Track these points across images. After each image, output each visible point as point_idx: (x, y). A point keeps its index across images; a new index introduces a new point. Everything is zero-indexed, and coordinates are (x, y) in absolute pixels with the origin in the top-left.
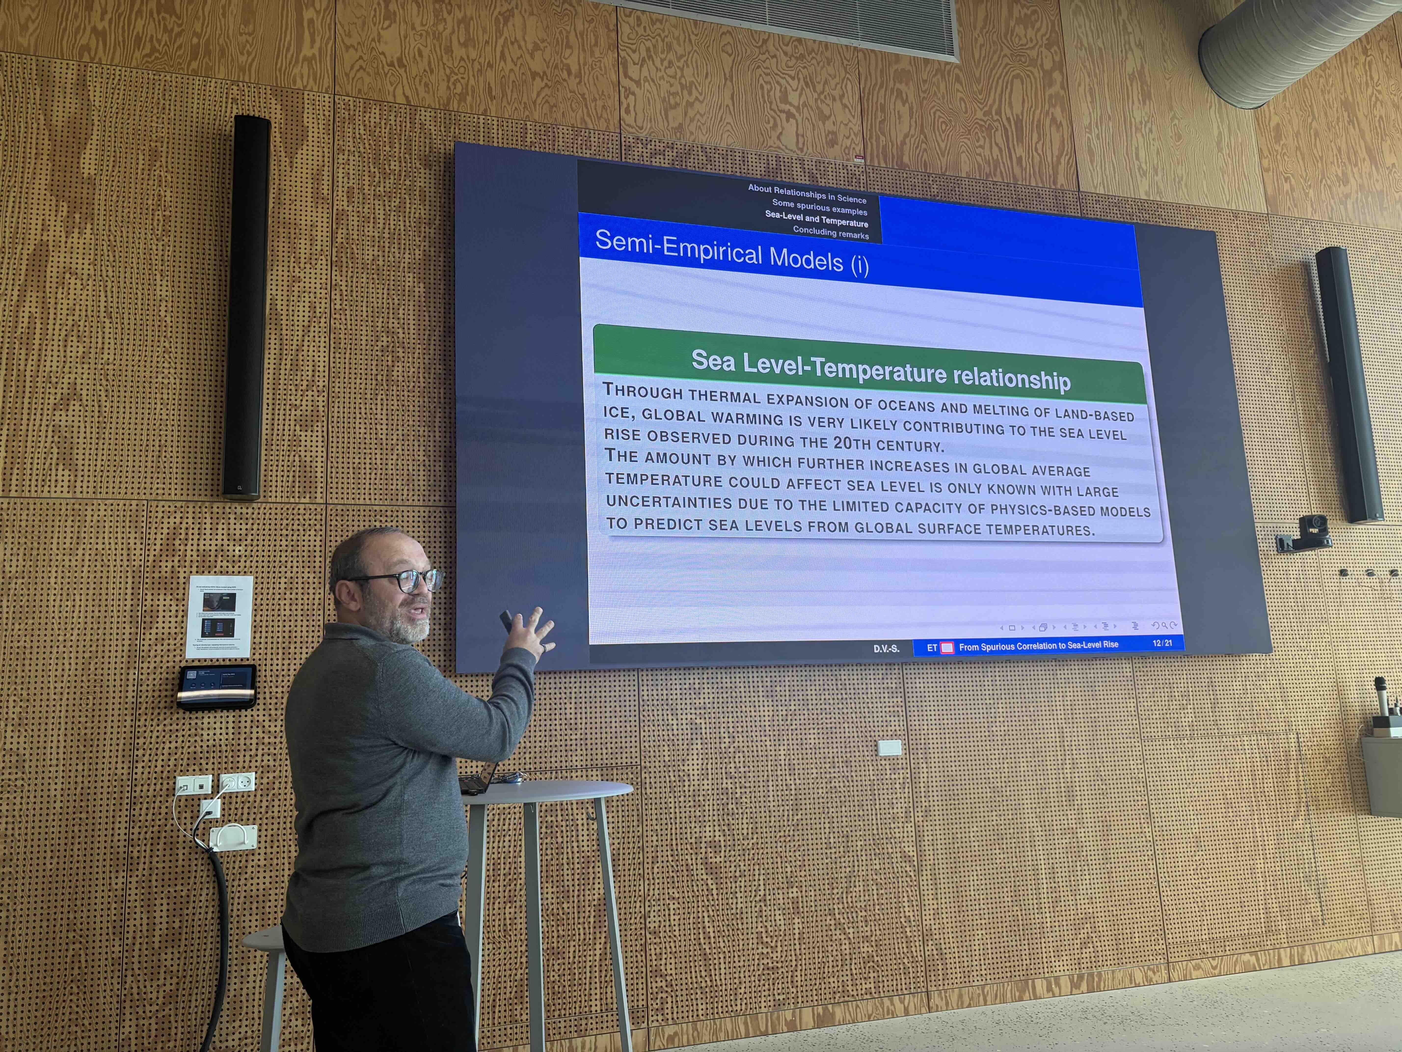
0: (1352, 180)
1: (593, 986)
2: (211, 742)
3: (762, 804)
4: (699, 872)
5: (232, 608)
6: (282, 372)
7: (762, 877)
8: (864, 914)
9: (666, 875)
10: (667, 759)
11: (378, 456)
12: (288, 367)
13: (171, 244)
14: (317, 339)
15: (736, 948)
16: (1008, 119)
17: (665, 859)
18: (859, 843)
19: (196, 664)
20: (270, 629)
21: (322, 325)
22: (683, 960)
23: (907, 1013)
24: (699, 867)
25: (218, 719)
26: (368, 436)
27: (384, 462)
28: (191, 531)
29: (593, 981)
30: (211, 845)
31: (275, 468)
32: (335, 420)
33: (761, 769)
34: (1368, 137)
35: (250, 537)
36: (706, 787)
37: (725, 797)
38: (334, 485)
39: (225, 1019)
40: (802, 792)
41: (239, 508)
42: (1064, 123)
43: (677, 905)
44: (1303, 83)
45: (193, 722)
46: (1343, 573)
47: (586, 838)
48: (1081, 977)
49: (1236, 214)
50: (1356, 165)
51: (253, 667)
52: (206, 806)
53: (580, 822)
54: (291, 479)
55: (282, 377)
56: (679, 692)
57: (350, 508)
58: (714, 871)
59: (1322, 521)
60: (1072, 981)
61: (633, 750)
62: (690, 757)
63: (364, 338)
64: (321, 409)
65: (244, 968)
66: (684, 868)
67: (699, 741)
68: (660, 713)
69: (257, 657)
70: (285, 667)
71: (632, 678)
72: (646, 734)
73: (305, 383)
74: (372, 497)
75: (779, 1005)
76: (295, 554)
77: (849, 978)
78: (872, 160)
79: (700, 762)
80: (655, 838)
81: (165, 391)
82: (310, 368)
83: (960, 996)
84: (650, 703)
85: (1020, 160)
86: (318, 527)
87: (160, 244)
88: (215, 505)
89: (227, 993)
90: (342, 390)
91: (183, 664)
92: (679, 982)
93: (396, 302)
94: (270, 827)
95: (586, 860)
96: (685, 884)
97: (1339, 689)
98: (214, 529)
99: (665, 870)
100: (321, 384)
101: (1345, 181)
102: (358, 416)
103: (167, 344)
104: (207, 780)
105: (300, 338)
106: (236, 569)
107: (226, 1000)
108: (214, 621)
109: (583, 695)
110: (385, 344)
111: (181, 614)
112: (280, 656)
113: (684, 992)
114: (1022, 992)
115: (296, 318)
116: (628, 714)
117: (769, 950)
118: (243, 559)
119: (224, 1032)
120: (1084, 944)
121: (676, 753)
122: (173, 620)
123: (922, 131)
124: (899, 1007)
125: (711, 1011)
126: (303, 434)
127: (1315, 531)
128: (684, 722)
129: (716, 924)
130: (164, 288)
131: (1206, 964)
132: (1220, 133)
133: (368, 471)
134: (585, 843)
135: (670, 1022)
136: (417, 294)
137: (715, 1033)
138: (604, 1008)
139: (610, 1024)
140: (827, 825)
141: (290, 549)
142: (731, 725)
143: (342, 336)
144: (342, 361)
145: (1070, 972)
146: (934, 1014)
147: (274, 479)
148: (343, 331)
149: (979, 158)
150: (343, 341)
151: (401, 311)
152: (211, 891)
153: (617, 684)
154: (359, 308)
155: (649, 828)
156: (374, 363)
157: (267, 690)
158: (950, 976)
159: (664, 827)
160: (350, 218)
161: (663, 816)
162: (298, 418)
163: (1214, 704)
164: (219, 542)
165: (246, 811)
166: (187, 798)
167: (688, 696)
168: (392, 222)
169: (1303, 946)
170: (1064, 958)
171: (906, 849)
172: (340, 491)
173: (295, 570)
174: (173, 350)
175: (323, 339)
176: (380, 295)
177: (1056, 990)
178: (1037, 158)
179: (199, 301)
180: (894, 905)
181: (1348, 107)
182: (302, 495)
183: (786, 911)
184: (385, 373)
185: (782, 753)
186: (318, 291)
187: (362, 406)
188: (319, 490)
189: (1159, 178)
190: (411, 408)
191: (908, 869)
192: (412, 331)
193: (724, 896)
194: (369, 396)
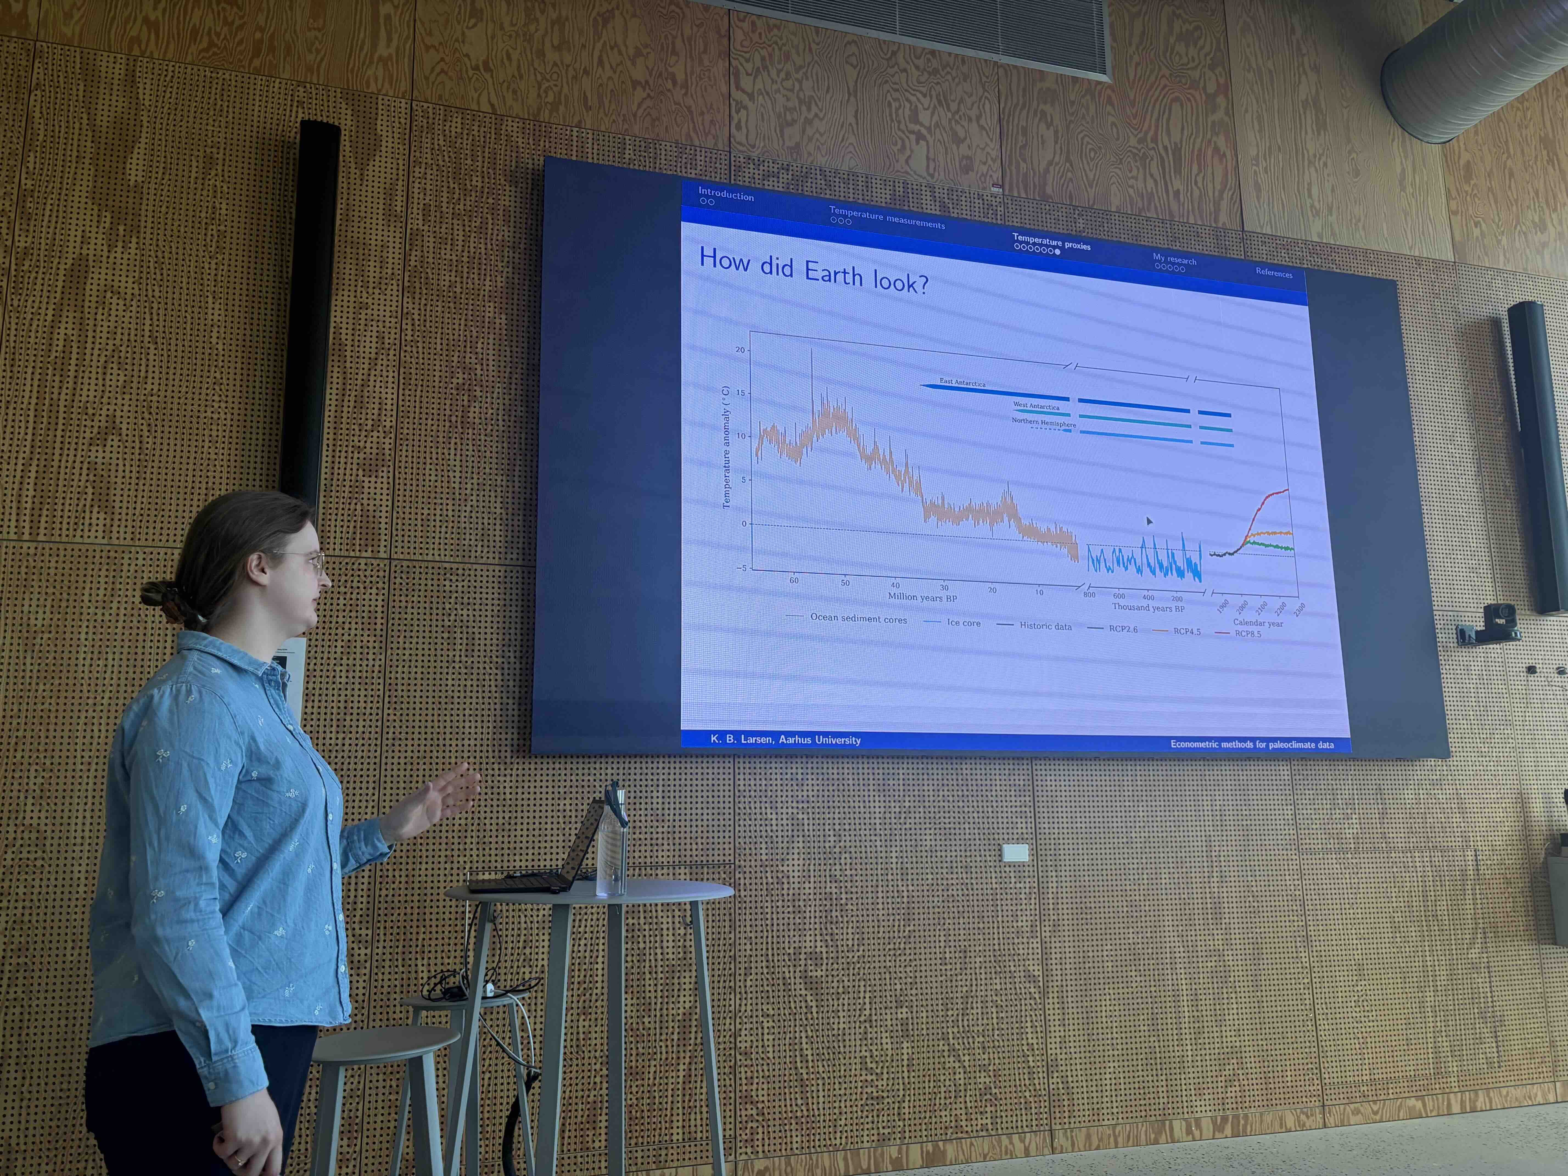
0: (1550, 225)
1: (675, 1112)
3: (870, 912)
4: (798, 987)
6: (345, 409)
7: (867, 995)
8: (981, 1039)
9: (759, 989)
10: (764, 857)
11: (450, 507)
12: (352, 404)
13: (226, 262)
14: (385, 374)
15: (837, 1074)
16: (1166, 148)
17: (760, 970)
18: (978, 960)
20: (324, 698)
21: (391, 357)
22: (777, 1085)
23: (1027, 1154)
24: (798, 981)
26: (439, 484)
27: (456, 514)
29: (675, 1106)
31: (333, 517)
32: (403, 465)
33: (869, 872)
36: (807, 891)
37: (828, 903)
38: (400, 538)
40: (915, 899)
42: (1228, 154)
43: (771, 1024)
44: (1498, 116)
46: (1531, 670)
47: (671, 944)
48: (1225, 1119)
49: (1418, 261)
50: (1555, 210)
53: (665, 926)
54: (351, 530)
55: (345, 415)
56: (779, 782)
57: (417, 564)
58: (814, 986)
59: (1510, 612)
60: (1214, 1123)
61: (726, 846)
62: (790, 857)
63: (438, 374)
64: (387, 452)
66: (781, 982)
67: (801, 839)
68: (758, 805)
70: (339, 742)
71: (727, 765)
72: (742, 829)
73: (370, 422)
74: (443, 553)
75: (883, 1140)
76: (353, 614)
77: (963, 1112)
78: (1011, 190)
79: (801, 862)
80: (748, 947)
81: (214, 427)
82: (377, 406)
83: (1088, 1137)
84: (747, 794)
85: (1177, 193)
86: (380, 585)
87: (214, 262)
90: (411, 431)
92: (772, 1111)
93: (475, 334)
95: (671, 969)
96: (781, 1000)
97: (1522, 801)
99: (759, 983)
100: (388, 424)
101: (1542, 227)
102: (429, 461)
103: (218, 375)
105: (366, 371)
109: (672, 783)
110: (460, 381)
112: (334, 729)
113: (777, 1122)
114: (1158, 1133)
115: (362, 350)
116: (721, 805)
117: (874, 1077)
120: (1229, 1082)
121: (774, 851)
123: (1068, 160)
124: (1019, 1147)
125: (806, 1144)
126: (366, 479)
127: (1502, 621)
128: (785, 816)
129: (815, 1046)
130: (217, 312)
131: (1366, 1109)
132: (1403, 170)
133: (438, 524)
134: (670, 950)
135: (761, 1155)
136: (497, 326)
137: (811, 1169)
138: (686, 1137)
139: (692, 1156)
140: (942, 939)
141: (348, 608)
142: (837, 821)
143: (413, 371)
144: (413, 399)
145: (1213, 1113)
146: (1057, 1157)
147: (333, 529)
148: (414, 366)
149: (1131, 191)
150: (414, 377)
151: (480, 345)
153: (710, 771)
154: (433, 340)
155: (742, 935)
156: (448, 402)
158: (1076, 1114)
159: (759, 935)
160: (426, 239)
161: (759, 923)
162: (362, 462)
163: (1383, 814)
167: (789, 788)
168: (472, 245)
169: (1476, 1091)
170: (1207, 1097)
171: (1031, 968)
172: (406, 545)
173: (353, 632)
174: (225, 381)
175: (391, 374)
176: (456, 327)
177: (1197, 1133)
178: (1196, 193)
179: (255, 328)
180: (1015, 1031)
181: (1548, 143)
182: (364, 548)
183: (894, 1034)
184: (460, 414)
185: (894, 855)
186: (388, 319)
187: (434, 450)
188: (383, 543)
189: (1333, 218)
190: (488, 454)
191: (1032, 990)
192: (491, 368)
193: (825, 1015)
194: (441, 439)
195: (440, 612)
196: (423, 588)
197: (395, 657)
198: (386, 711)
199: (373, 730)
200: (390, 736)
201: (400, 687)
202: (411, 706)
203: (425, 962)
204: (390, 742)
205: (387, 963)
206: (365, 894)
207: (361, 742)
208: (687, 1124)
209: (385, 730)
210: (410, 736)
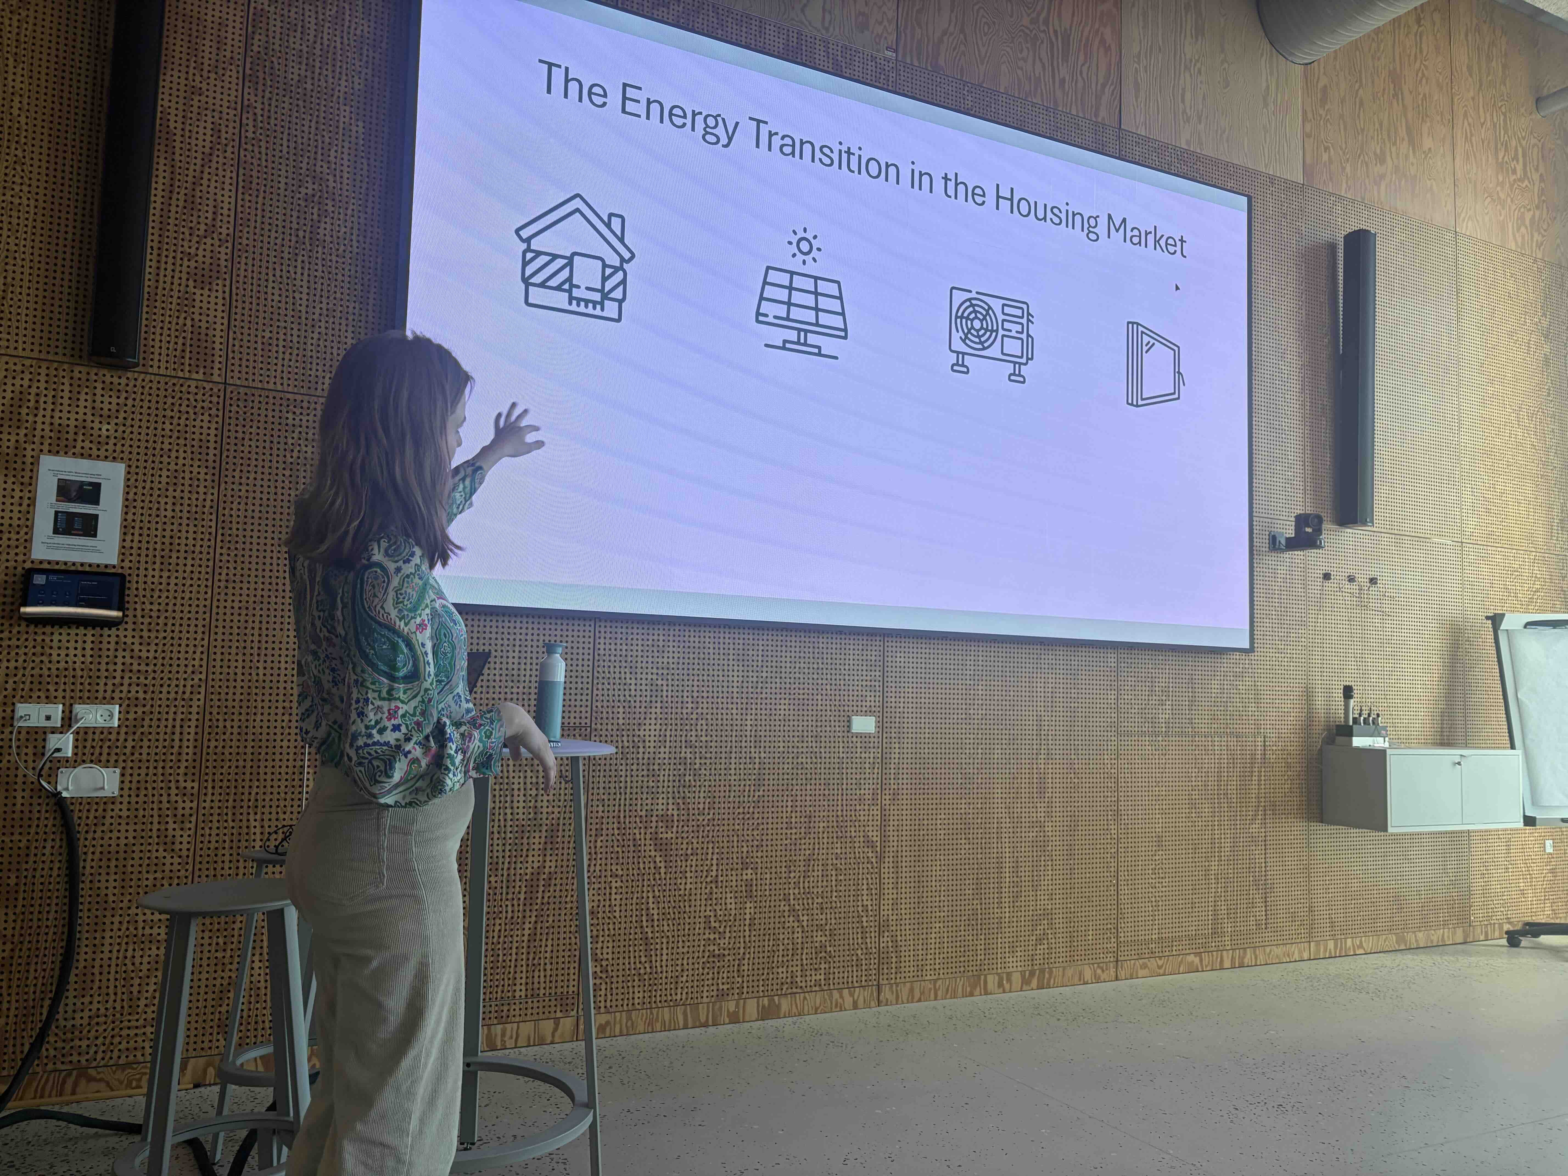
0: (1388, 158)
1: (519, 969)
2: (62, 665)
3: (722, 777)
4: (648, 848)
5: (96, 502)
6: (173, 209)
7: (715, 857)
8: (820, 900)
9: (610, 849)
10: (621, 721)
11: (295, 333)
12: (181, 203)
13: (31, 20)
14: (221, 173)
15: (681, 933)
16: (1055, 32)
17: (610, 832)
18: (821, 825)
19: (45, 566)
20: (145, 532)
21: (228, 154)
22: (622, 943)
23: (855, 1006)
24: (648, 842)
25: (73, 638)
26: (282, 305)
27: (302, 340)
28: (43, 399)
29: (519, 963)
30: (59, 788)
31: (158, 331)
32: (241, 279)
33: (724, 739)
34: (1410, 115)
35: (122, 415)
36: (662, 755)
37: (682, 767)
38: (237, 362)
39: (71, 994)
40: (766, 766)
41: (108, 376)
42: (1113, 47)
43: (619, 884)
44: (1356, 45)
45: (39, 638)
46: (1327, 576)
47: (521, 804)
48: (1032, 973)
49: (1272, 179)
50: (1395, 144)
51: (123, 576)
52: (54, 741)
53: (516, 787)
54: (180, 347)
55: (172, 215)
56: (640, 648)
57: (257, 393)
58: (664, 847)
59: (1320, 519)
60: (1023, 977)
61: (583, 709)
62: (647, 722)
63: (283, 180)
64: (223, 263)
65: (98, 935)
66: (631, 843)
67: (659, 705)
68: (617, 670)
69: (127, 564)
70: (164, 581)
71: (587, 628)
72: (600, 693)
73: (202, 227)
74: (285, 382)
75: (722, 995)
76: (182, 441)
77: (799, 968)
78: (904, 55)
79: (658, 727)
80: (601, 809)
81: (15, 214)
82: (211, 209)
83: (912, 990)
84: (607, 658)
85: (1063, 81)
86: (214, 412)
87: (15, 18)
88: (77, 369)
89: (75, 964)
90: (251, 243)
91: (28, 565)
92: (615, 967)
93: (327, 140)
94: (137, 771)
95: (520, 829)
96: (630, 861)
97: (1308, 694)
98: (74, 399)
99: (610, 844)
100: (224, 231)
101: (1381, 160)
102: (271, 278)
103: (19, 153)
104: (57, 711)
105: (198, 168)
106: (102, 453)
107: (74, 971)
108: (71, 516)
109: (529, 643)
110: (310, 192)
111: (26, 502)
112: (157, 566)
113: (620, 979)
114: (974, 987)
115: (194, 142)
116: (580, 668)
117: (717, 936)
118: (112, 441)
119: (70, 1009)
120: (1039, 941)
121: (632, 716)
122: (16, 508)
123: (962, 31)
124: (848, 1001)
125: (647, 1000)
126: (198, 292)
127: (1309, 530)
128: (644, 682)
129: (661, 905)
130: (19, 79)
131: (1153, 963)
132: (1268, 87)
133: (281, 349)
134: (521, 811)
135: (603, 1010)
136: (354, 134)
137: (651, 1023)
138: (529, 993)
139: (535, 1011)
140: (789, 804)
141: (176, 434)
142: (695, 689)
143: (254, 173)
144: (254, 206)
145: (1023, 968)
146: (883, 1009)
147: (157, 345)
148: (256, 168)
149: (1019, 72)
150: (255, 181)
151: (332, 153)
152: (58, 843)
153: (570, 633)
154: (278, 141)
155: (595, 797)
156: (295, 214)
157: (138, 606)
158: (903, 970)
159: (612, 797)
160: (272, 22)
161: (612, 785)
162: (193, 271)
163: (1192, 702)
164: (80, 417)
165: (105, 750)
166: (30, 731)
167: (650, 654)
168: (326, 37)
169: (1245, 949)
170: (1019, 954)
171: (870, 834)
172: (244, 370)
173: (181, 461)
174: (28, 161)
175: (228, 174)
176: (306, 129)
177: (1007, 986)
178: (1080, 84)
179: (65, 102)
180: (852, 893)
181: (1395, 78)
182: (194, 369)
183: (738, 895)
184: (308, 229)
185: (749, 723)
186: (225, 110)
187: (277, 266)
188: (217, 365)
189: (1201, 127)
190: (340, 277)
191: (870, 855)
192: (345, 181)
193: (673, 876)
194: (286, 255)
195: (282, 447)
196: (262, 418)
197: (229, 493)
198: (218, 551)
199: (203, 570)
200: (223, 577)
201: (234, 526)
202: (248, 546)
203: (258, 817)
204: (222, 584)
205: (216, 818)
206: (191, 744)
207: (189, 582)
208: (530, 981)
209: (217, 570)
210: (245, 579)
